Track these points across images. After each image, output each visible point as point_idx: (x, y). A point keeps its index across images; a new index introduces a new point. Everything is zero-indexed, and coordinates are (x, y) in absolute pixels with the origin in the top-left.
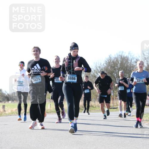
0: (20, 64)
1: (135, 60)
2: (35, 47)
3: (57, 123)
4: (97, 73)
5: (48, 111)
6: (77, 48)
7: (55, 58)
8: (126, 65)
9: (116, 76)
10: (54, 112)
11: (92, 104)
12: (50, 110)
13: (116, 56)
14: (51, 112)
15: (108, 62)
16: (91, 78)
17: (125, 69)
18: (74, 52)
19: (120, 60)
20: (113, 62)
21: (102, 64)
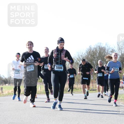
0: (17, 55)
1: (111, 50)
2: (29, 42)
3: (46, 102)
4: (79, 61)
5: (39, 92)
6: (63, 42)
7: (45, 49)
8: (103, 54)
9: (95, 64)
10: (44, 93)
11: (75, 87)
12: (40, 91)
13: (96, 47)
14: (41, 93)
15: (88, 51)
16: (74, 65)
17: (103, 57)
18: (61, 45)
19: (98, 50)
20: (93, 51)
21: (84, 53)
